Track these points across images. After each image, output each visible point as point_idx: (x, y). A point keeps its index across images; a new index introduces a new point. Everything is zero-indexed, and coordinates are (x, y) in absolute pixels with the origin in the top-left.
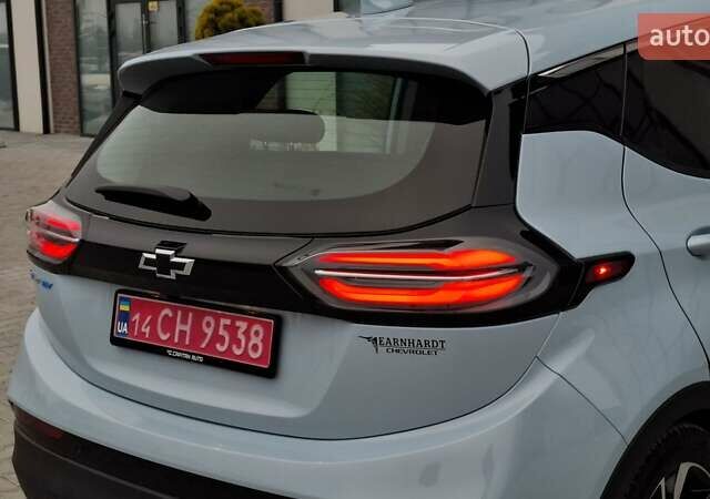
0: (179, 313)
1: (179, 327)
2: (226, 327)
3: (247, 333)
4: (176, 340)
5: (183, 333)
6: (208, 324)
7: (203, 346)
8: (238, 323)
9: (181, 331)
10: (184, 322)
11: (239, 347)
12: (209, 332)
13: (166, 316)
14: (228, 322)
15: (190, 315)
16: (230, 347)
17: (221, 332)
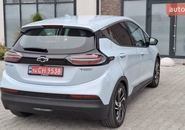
0: (43, 68)
1: (43, 70)
3: (57, 70)
4: (42, 73)
5: (44, 71)
6: (49, 69)
7: (48, 73)
8: (55, 69)
9: (43, 71)
10: (44, 69)
11: (56, 73)
12: (49, 71)
13: (40, 69)
15: (45, 68)
16: (54, 73)
17: (52, 70)
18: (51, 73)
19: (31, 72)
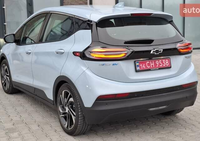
1: (151, 64)
2: (161, 62)
3: (165, 62)
4: (151, 67)
5: (152, 65)
7: (157, 66)
8: (163, 61)
10: (152, 63)
12: (158, 63)
13: (148, 63)
14: (161, 61)
16: (163, 65)
17: (160, 63)
18: (160, 66)
19: (139, 68)
